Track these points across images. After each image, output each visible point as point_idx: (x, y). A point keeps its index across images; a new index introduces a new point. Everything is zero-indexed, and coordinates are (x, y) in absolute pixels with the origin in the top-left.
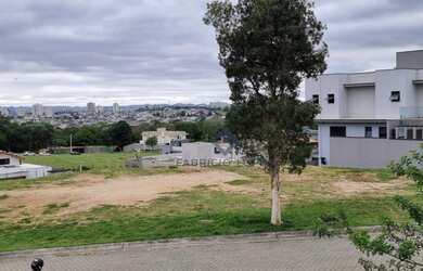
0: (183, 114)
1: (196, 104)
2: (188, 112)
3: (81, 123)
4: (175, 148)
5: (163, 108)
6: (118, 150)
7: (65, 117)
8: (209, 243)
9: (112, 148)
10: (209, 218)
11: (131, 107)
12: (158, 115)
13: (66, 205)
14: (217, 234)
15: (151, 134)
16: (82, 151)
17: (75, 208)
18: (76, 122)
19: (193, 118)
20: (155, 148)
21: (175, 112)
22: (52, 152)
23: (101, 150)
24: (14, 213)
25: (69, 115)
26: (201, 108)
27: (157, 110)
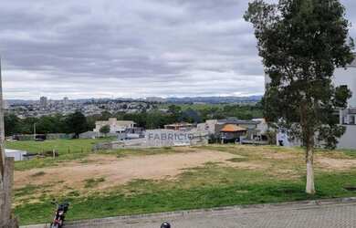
0: (125, 107)
1: (134, 98)
2: (129, 105)
3: (35, 114)
4: (129, 135)
5: (107, 101)
6: (74, 137)
7: (21, 109)
8: (260, 210)
9: (71, 135)
10: (242, 188)
11: (79, 101)
12: (103, 107)
13: (102, 180)
14: (263, 202)
15: (104, 123)
16: (44, 138)
17: (112, 182)
18: (31, 113)
19: (134, 110)
20: (108, 135)
21: (118, 105)
22: (17, 139)
23: (61, 137)
24: (57, 187)
25: (23, 107)
26: (140, 102)
27: (102, 103)
